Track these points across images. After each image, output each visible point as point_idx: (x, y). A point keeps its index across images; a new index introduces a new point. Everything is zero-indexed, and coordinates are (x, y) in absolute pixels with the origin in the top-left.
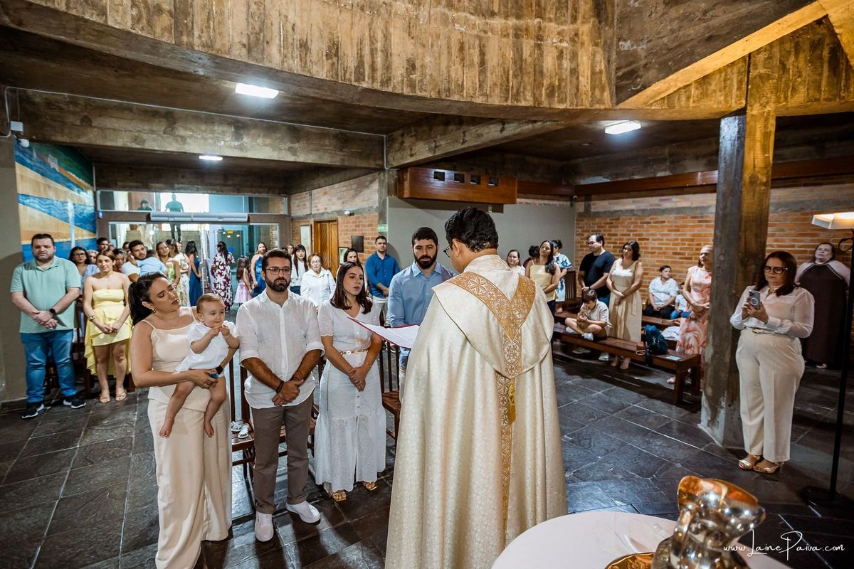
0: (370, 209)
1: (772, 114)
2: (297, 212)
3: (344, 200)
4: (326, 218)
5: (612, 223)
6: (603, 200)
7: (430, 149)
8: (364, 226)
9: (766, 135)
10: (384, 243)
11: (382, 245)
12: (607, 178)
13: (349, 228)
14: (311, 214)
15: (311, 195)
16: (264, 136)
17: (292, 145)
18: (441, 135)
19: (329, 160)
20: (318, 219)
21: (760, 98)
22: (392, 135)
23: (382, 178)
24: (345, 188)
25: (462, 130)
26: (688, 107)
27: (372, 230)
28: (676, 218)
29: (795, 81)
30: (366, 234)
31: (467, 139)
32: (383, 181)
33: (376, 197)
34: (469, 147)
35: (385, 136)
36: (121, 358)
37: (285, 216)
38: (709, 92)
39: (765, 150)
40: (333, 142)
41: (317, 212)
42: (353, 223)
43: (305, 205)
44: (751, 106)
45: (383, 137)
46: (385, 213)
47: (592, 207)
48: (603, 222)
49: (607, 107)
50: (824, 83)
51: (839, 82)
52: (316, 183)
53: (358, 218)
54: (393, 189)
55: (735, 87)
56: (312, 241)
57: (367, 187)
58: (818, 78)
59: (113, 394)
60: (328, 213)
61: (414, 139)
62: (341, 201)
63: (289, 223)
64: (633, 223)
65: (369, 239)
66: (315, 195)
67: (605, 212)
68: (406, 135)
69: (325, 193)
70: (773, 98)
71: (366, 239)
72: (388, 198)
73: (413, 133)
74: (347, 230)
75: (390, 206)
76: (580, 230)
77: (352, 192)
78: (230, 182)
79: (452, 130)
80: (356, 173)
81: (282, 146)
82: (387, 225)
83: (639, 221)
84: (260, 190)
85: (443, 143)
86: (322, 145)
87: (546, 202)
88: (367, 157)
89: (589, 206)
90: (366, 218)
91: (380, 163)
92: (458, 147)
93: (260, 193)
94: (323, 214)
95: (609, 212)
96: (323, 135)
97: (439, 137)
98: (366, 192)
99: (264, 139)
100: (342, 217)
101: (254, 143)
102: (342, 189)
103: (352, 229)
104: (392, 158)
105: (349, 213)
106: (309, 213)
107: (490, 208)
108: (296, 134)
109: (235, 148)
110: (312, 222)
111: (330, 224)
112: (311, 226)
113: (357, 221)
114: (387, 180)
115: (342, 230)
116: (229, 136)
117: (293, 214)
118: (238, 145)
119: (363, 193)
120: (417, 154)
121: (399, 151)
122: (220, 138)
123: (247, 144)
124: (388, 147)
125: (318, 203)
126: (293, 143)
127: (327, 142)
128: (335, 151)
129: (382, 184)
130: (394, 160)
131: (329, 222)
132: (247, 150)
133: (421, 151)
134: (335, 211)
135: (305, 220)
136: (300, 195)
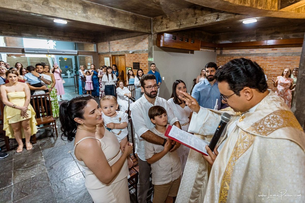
3: (129, 46)
4: (118, 54)
6: (227, 49)
8: (140, 58)
10: (154, 66)
11: (153, 67)
12: (231, 41)
14: (110, 52)
15: (109, 43)
16: (99, 13)
17: (112, 19)
19: (129, 27)
20: (113, 54)
23: (150, 37)
24: (129, 41)
25: (195, 18)
27: (144, 60)
28: (255, 57)
30: (141, 62)
31: (197, 21)
33: (147, 46)
37: (95, 52)
40: (131, 19)
41: (113, 51)
42: (133, 56)
43: (106, 48)
45: (151, 19)
46: (152, 53)
47: (223, 52)
48: (227, 58)
49: (276, 10)
52: (112, 38)
53: (137, 54)
54: (155, 42)
56: (111, 64)
57: (142, 41)
61: (168, 20)
63: (97, 56)
66: (112, 43)
67: (228, 54)
68: (164, 18)
69: (118, 43)
71: (141, 64)
72: (153, 46)
73: (168, 18)
74: (130, 60)
75: (154, 50)
76: (218, 61)
77: (133, 43)
78: (67, 35)
79: (190, 17)
80: (136, 34)
81: (107, 19)
82: (153, 58)
84: (83, 40)
86: (126, 20)
87: (207, 50)
88: (145, 27)
89: (222, 52)
90: (140, 54)
91: (150, 30)
92: (193, 25)
93: (82, 41)
94: (117, 52)
95: (230, 54)
96: (126, 15)
97: (182, 20)
98: (141, 44)
99: (98, 14)
100: (127, 54)
101: (94, 16)
102: (128, 42)
103: (133, 59)
104: (156, 29)
105: (132, 52)
106: (108, 52)
107: (190, 52)
108: (114, 13)
109: (84, 17)
110: (110, 55)
111: (120, 57)
112: (110, 57)
113: (136, 56)
114: (153, 38)
115: (128, 60)
116: (80, 11)
117: (99, 52)
118: (85, 16)
119: (139, 44)
120: (170, 27)
121: (160, 26)
122: (75, 11)
123: (90, 15)
124: (154, 24)
125: (114, 47)
126: (113, 18)
127: (128, 19)
128: (131, 23)
129: (150, 40)
130: (157, 29)
131: (120, 56)
132: (90, 19)
133: (172, 26)
134: (123, 51)
135: (106, 55)
136: (103, 43)
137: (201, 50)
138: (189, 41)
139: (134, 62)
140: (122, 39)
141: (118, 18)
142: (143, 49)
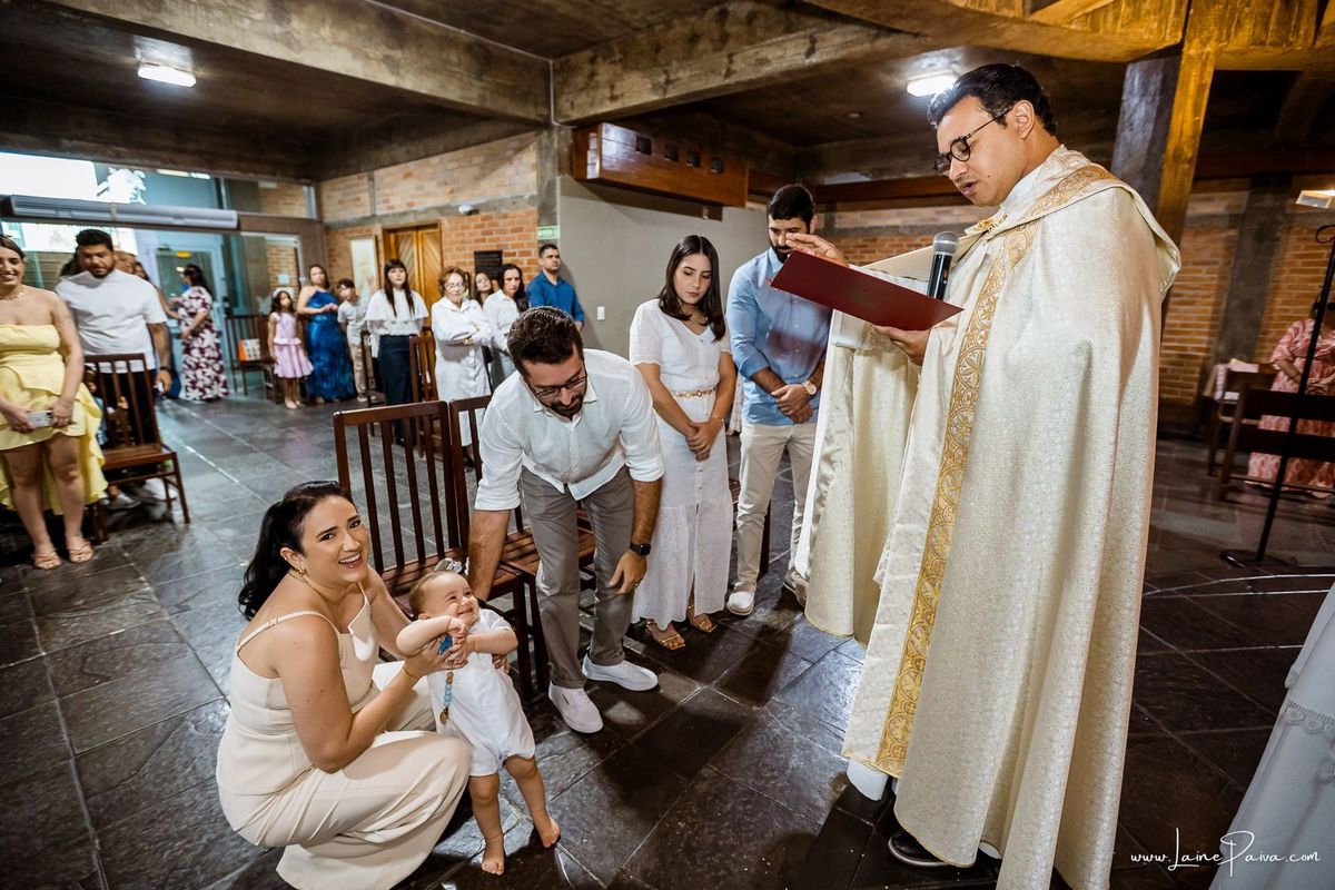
0: (515, 200)
1: (1211, 57)
2: (336, 212)
3: (455, 186)
4: (411, 220)
5: (865, 246)
6: (854, 210)
7: (655, 88)
8: (502, 232)
9: (1200, 87)
11: (554, 259)
12: (867, 174)
13: (467, 238)
14: (374, 216)
15: (371, 179)
16: (335, 24)
17: (389, 52)
18: (678, 60)
20: (390, 224)
21: (1201, 31)
22: (568, 61)
23: (545, 141)
24: (455, 165)
25: (725, 52)
26: (1114, 33)
27: (520, 237)
29: (1242, 12)
30: (506, 246)
31: (734, 67)
32: (548, 148)
33: (532, 177)
34: (737, 83)
35: (551, 62)
36: (73, 473)
37: (309, 221)
38: (1143, 12)
39: (1196, 112)
40: (465, 58)
41: (390, 212)
42: (477, 227)
43: (358, 199)
44: (1190, 42)
45: (548, 64)
46: (553, 206)
47: (837, 221)
48: (853, 244)
49: (1017, 15)
50: (1273, 19)
51: (1290, 19)
52: (385, 155)
53: (490, 218)
54: (566, 163)
55: (1173, 10)
56: (379, 266)
57: (509, 160)
58: (1268, 10)
59: (63, 551)
60: (415, 212)
61: (619, 68)
62: (448, 189)
63: (321, 240)
64: (897, 246)
65: (514, 254)
66: (382, 178)
67: (855, 230)
68: (600, 59)
69: (408, 175)
70: (1216, 32)
71: (509, 255)
72: (558, 179)
73: (618, 56)
74: (463, 242)
75: (563, 194)
77: (475, 171)
79: (705, 52)
80: (485, 129)
81: (371, 52)
82: (558, 226)
83: (905, 244)
85: (683, 75)
86: (446, 62)
88: (523, 97)
89: (833, 219)
90: (506, 216)
91: (544, 112)
92: (716, 81)
94: (404, 214)
95: (863, 228)
96: (446, 42)
97: (674, 63)
98: (508, 171)
99: (335, 31)
100: (450, 217)
101: (315, 36)
102: (450, 166)
103: (474, 238)
104: (569, 104)
105: (468, 209)
106: (369, 215)
107: (705, 211)
108: (395, 31)
109: (274, 38)
110: (377, 230)
111: (420, 232)
112: (376, 238)
113: (486, 223)
114: (556, 145)
115: (452, 243)
116: (260, 11)
117: (329, 218)
118: (281, 34)
119: (499, 171)
120: (626, 95)
121: (584, 92)
122: (240, 12)
123: (299, 33)
124: (559, 83)
125: (392, 194)
126: (392, 48)
127: (454, 58)
128: (468, 76)
129: (544, 153)
130: (572, 107)
131: (417, 228)
132: (301, 49)
133: (636, 88)
134: (432, 208)
135: (359, 228)
136: (344, 181)
137: (751, 209)
138: (702, 163)
139: (481, 249)
140: (427, 156)
141: (413, 50)
142: (517, 191)
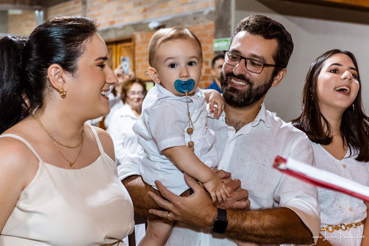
0: (196, 16)
3: (147, 6)
46: (228, 19)
60: (115, 29)
62: (141, 8)
100: (142, 32)
105: (156, 25)
111: (118, 46)
131: (117, 42)
134: (129, 25)
136: (64, 6)
142: (198, 7)
